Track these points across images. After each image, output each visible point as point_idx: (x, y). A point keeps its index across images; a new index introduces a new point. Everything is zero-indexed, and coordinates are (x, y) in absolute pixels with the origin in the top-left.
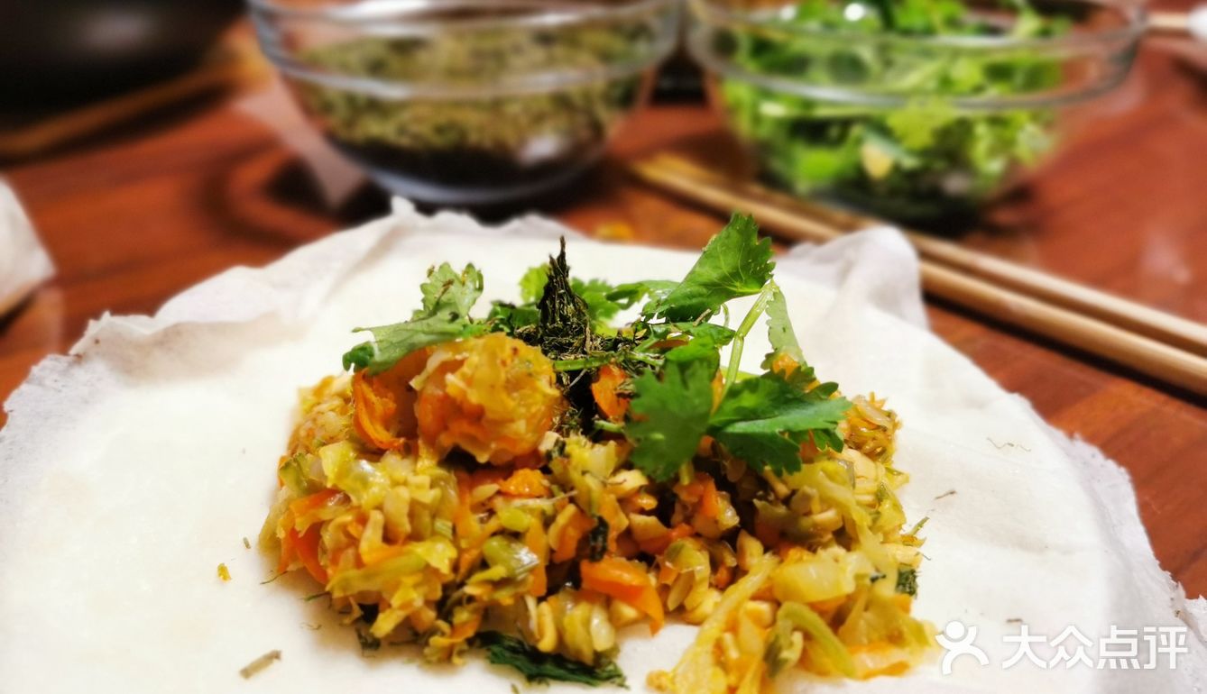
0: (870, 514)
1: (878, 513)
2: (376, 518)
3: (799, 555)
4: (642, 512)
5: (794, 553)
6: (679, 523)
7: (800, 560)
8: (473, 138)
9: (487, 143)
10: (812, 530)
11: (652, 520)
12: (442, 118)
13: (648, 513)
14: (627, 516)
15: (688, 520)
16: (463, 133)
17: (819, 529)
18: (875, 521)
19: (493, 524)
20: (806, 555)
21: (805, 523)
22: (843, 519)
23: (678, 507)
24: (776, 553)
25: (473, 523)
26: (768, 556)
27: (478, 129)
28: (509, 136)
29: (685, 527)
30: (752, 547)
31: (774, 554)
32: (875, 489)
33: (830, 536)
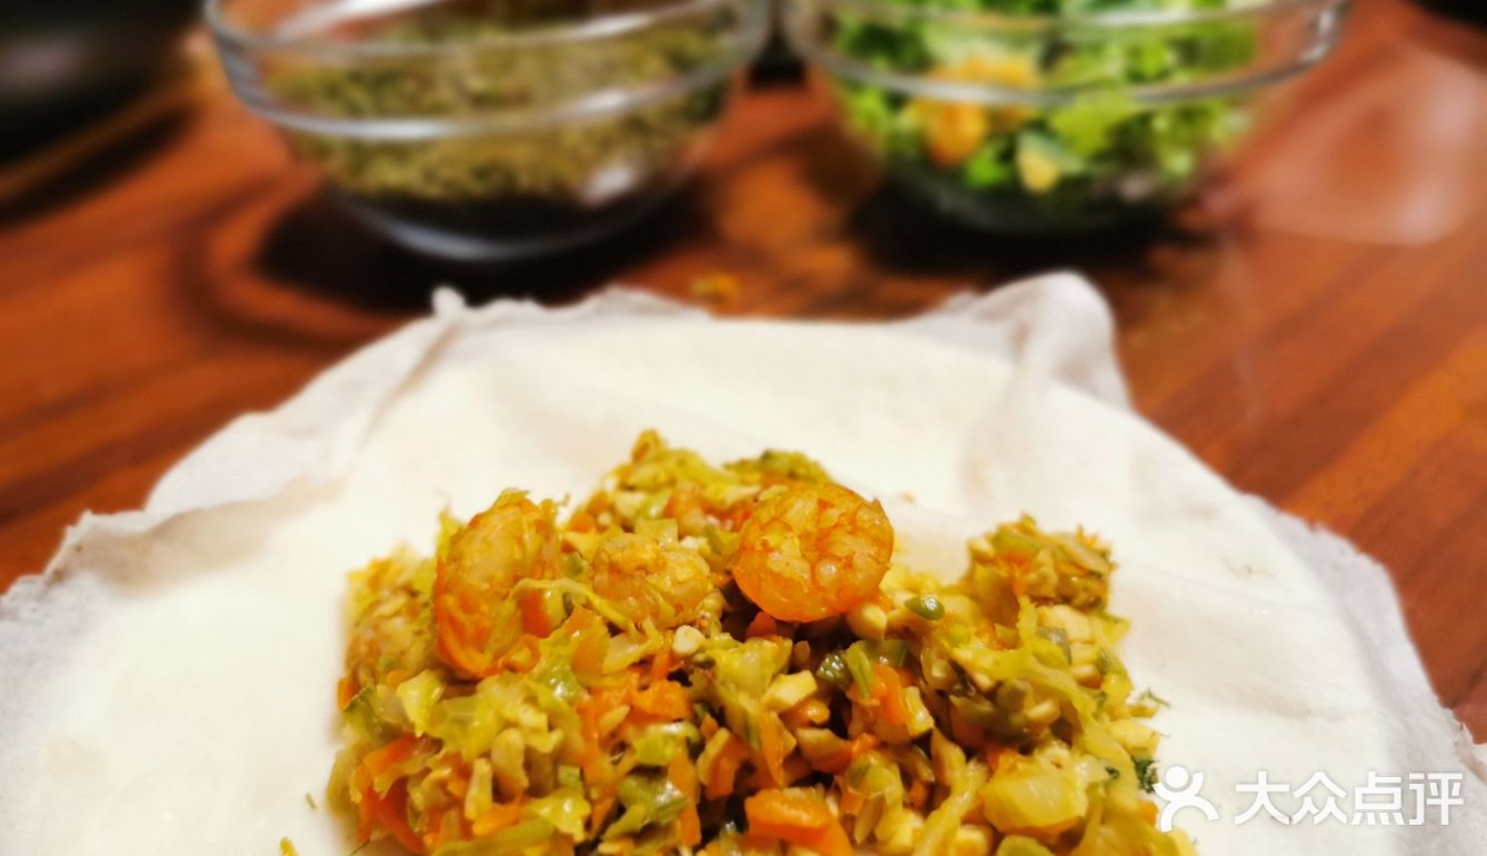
0: (1094, 697)
1: (1104, 694)
2: (482, 769)
3: (1011, 760)
4: (812, 725)
5: (1007, 759)
6: (860, 733)
7: (1013, 769)
8: (525, 180)
9: (543, 187)
10: (1025, 730)
11: (825, 734)
12: (482, 157)
13: (822, 726)
14: (793, 733)
15: (870, 729)
16: (510, 177)
17: (1035, 725)
18: (1100, 705)
19: (628, 762)
20: (1021, 763)
21: (1016, 720)
22: (1061, 708)
23: (855, 713)
24: (983, 760)
25: (603, 765)
26: (972, 765)
27: (527, 167)
28: (566, 171)
29: (868, 739)
30: (953, 755)
31: (980, 760)
32: (1095, 657)
33: (1046, 732)
